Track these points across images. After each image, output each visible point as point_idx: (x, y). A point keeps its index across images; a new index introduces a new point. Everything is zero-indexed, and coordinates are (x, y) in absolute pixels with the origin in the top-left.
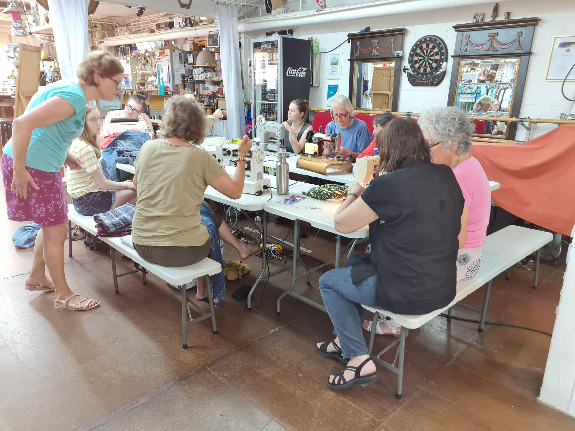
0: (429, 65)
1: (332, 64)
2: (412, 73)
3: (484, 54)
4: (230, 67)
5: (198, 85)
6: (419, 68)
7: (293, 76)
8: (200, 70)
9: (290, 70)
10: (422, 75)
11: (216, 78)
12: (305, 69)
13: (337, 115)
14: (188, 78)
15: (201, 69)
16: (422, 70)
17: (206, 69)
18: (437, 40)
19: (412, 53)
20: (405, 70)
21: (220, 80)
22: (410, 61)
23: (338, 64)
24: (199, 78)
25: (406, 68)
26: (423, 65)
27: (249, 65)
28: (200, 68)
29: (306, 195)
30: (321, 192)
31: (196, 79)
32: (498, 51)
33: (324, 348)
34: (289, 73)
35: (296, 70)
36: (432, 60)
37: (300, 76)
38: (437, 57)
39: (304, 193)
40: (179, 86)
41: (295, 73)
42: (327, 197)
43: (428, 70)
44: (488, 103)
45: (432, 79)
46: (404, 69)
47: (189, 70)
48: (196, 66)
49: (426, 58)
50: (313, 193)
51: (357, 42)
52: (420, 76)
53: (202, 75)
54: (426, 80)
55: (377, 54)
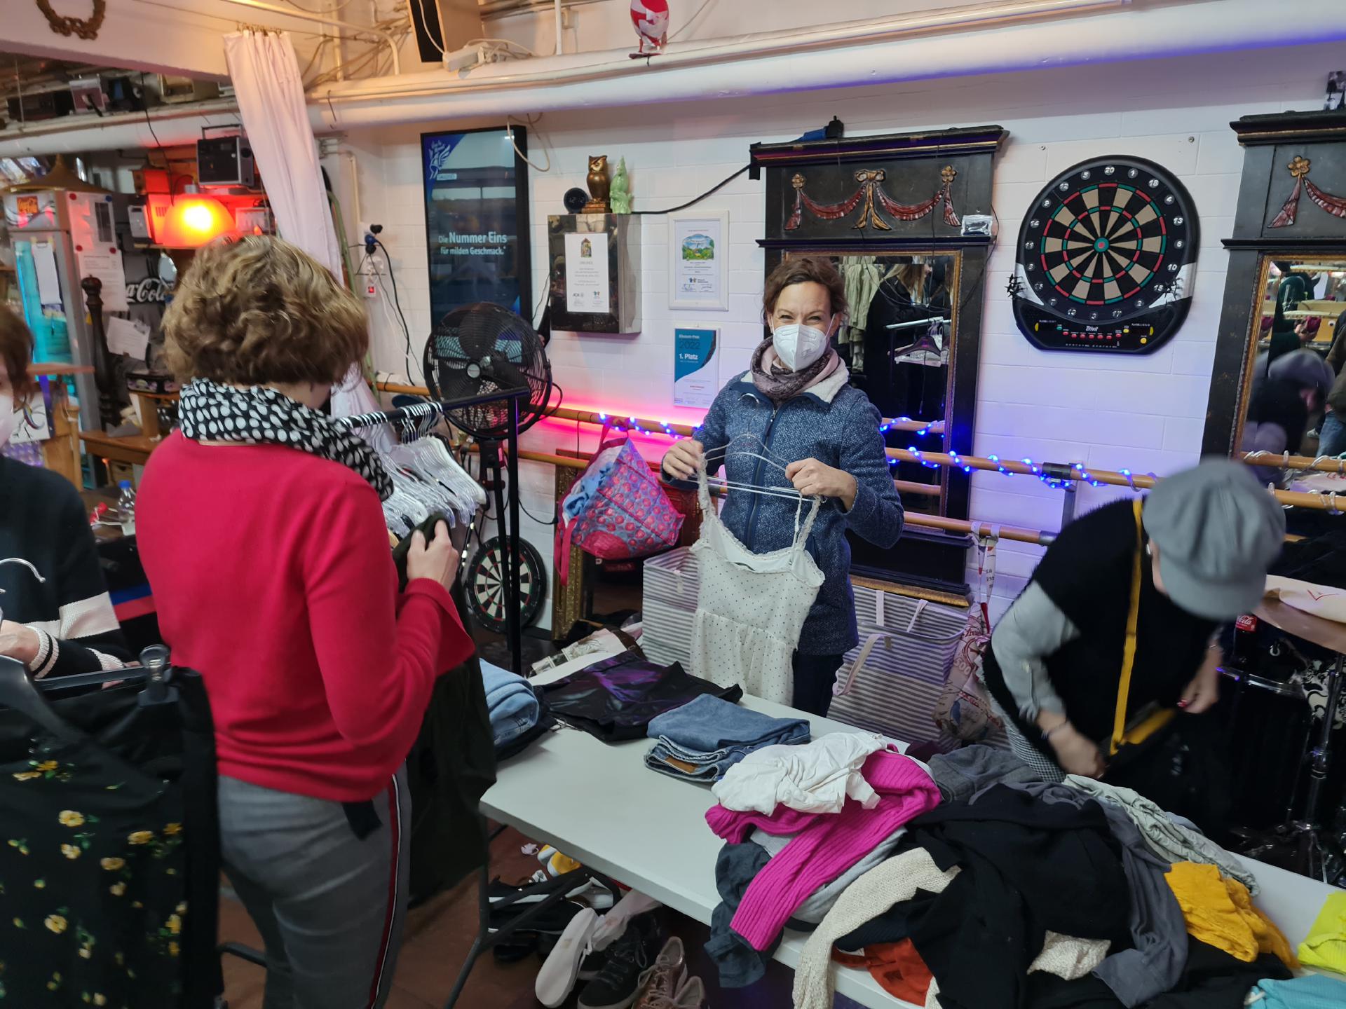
0: (1115, 274)
1: (687, 254)
2: (1040, 303)
6: (1070, 282)
10: (1083, 309)
14: (136, 289)
16: (1081, 291)
18: (1153, 177)
19: (1035, 223)
20: (1011, 289)
22: (1023, 256)
23: (712, 257)
25: (1014, 281)
26: (1089, 273)
27: (363, 250)
36: (1127, 253)
38: (1153, 244)
43: (1112, 291)
45: (1132, 328)
46: (1006, 288)
49: (1101, 245)
51: (793, 175)
52: (1073, 312)
54: (1103, 329)
55: (881, 225)
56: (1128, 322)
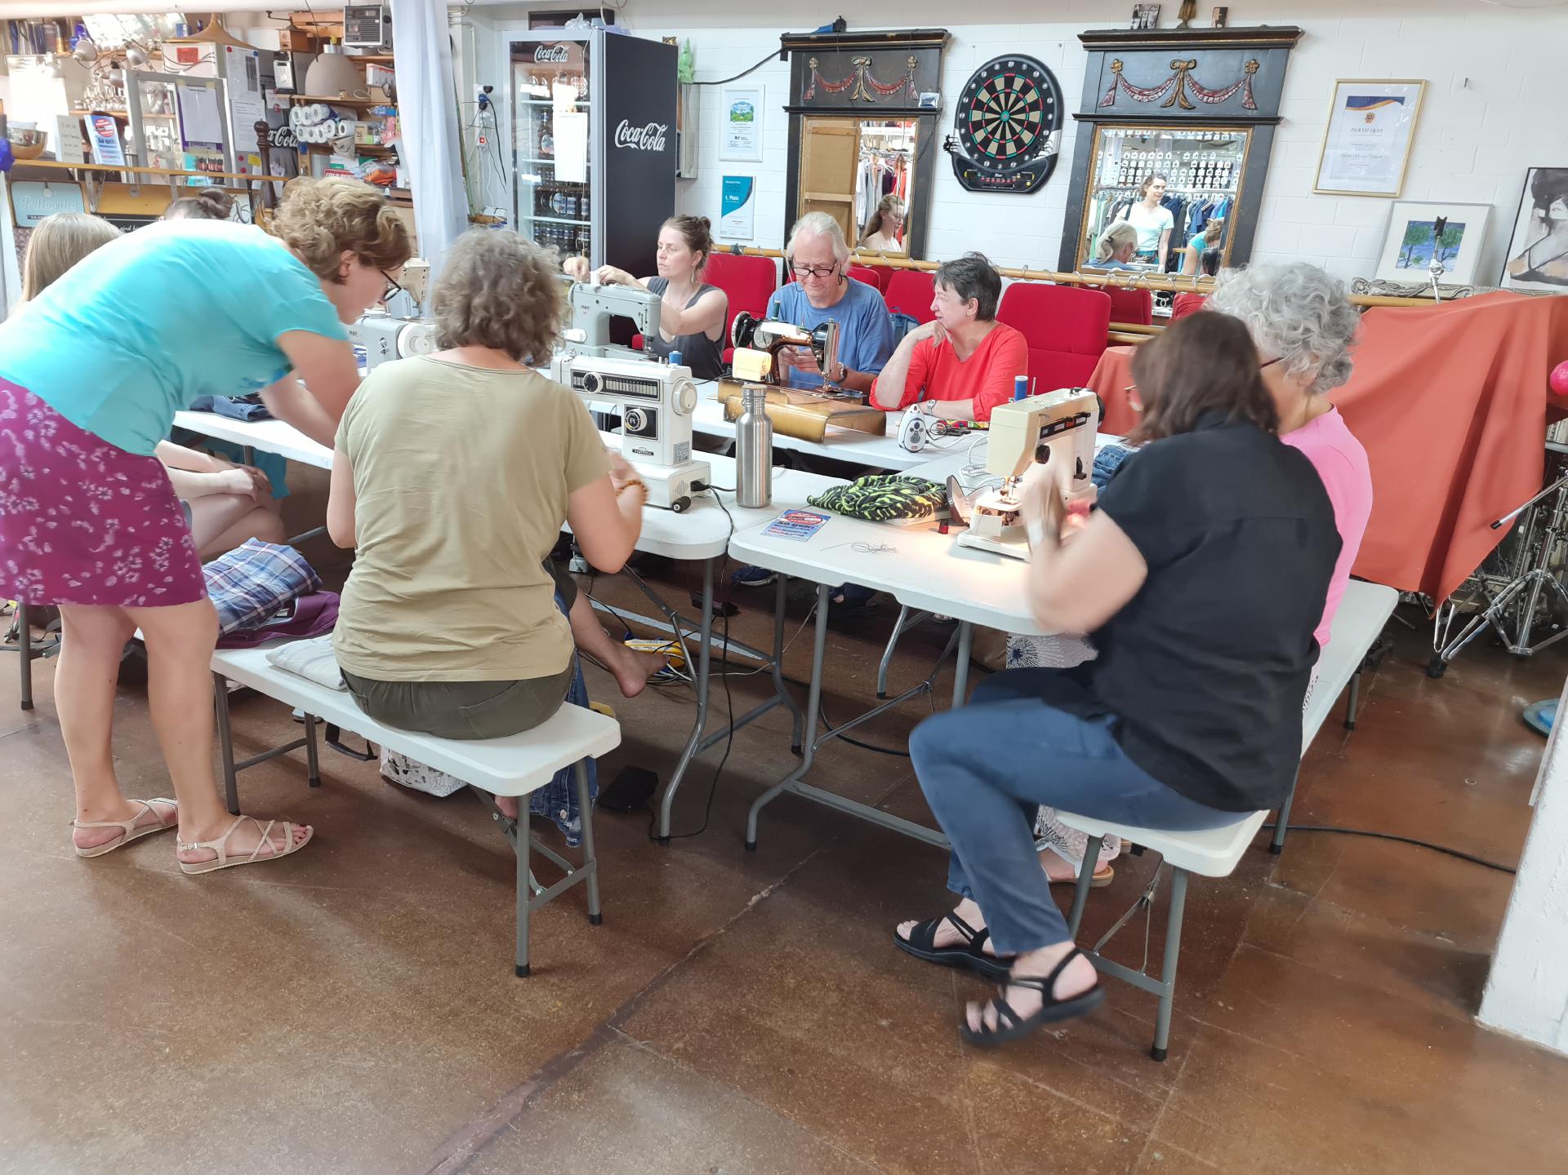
0: (1013, 136)
1: (734, 117)
2: (968, 157)
3: (1158, 114)
4: (425, 110)
5: (308, 156)
6: (986, 142)
7: (633, 146)
8: (316, 112)
9: (624, 131)
10: (994, 162)
11: (370, 140)
12: (662, 129)
13: (806, 267)
14: (275, 135)
15: (321, 111)
16: (993, 148)
17: (335, 110)
18: (1035, 70)
19: (966, 100)
20: (948, 146)
21: (388, 145)
22: (960, 123)
23: (752, 120)
24: (311, 135)
25: (951, 140)
26: (998, 135)
27: (477, 106)
28: (316, 106)
29: (823, 507)
30: (874, 499)
31: (305, 138)
32: (1194, 108)
33: (923, 937)
34: (622, 139)
35: (639, 130)
36: (1020, 122)
37: (649, 148)
38: (1035, 117)
39: (813, 503)
40: (250, 159)
41: (636, 140)
42: (895, 514)
43: (1011, 149)
44: (1129, 241)
45: (1022, 175)
46: (945, 145)
47: (277, 110)
48: (299, 100)
49: (1005, 116)
50: (848, 502)
51: (810, 59)
52: (987, 163)
53: (323, 128)
54: (1004, 176)
55: (869, 98)
56: (1020, 171)
